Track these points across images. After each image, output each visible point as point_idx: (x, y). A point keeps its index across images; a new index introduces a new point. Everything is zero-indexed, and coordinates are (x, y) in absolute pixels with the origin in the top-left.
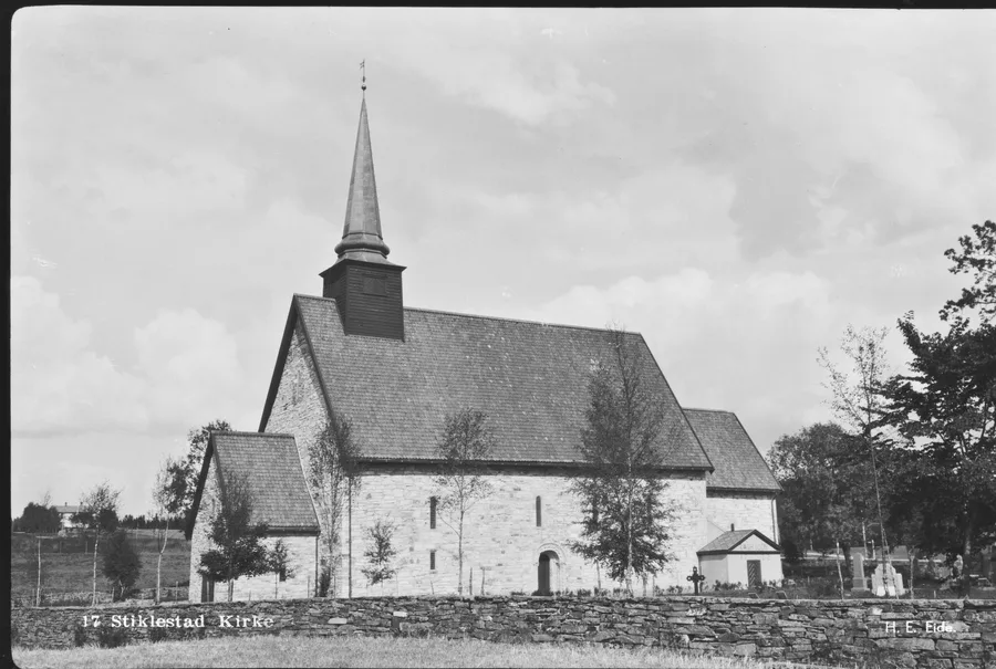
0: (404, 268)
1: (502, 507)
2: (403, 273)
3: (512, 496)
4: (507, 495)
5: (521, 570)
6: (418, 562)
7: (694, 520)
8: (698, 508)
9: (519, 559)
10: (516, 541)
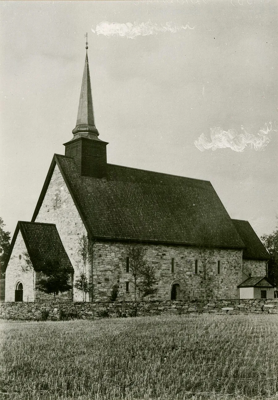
0: (108, 143)
1: (157, 263)
2: (107, 146)
3: (161, 258)
4: (159, 257)
5: (165, 293)
6: (121, 287)
7: (237, 271)
8: (239, 266)
9: (165, 287)
10: (163, 279)
